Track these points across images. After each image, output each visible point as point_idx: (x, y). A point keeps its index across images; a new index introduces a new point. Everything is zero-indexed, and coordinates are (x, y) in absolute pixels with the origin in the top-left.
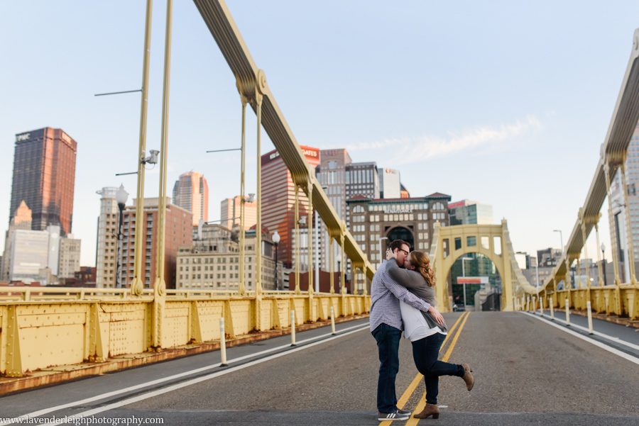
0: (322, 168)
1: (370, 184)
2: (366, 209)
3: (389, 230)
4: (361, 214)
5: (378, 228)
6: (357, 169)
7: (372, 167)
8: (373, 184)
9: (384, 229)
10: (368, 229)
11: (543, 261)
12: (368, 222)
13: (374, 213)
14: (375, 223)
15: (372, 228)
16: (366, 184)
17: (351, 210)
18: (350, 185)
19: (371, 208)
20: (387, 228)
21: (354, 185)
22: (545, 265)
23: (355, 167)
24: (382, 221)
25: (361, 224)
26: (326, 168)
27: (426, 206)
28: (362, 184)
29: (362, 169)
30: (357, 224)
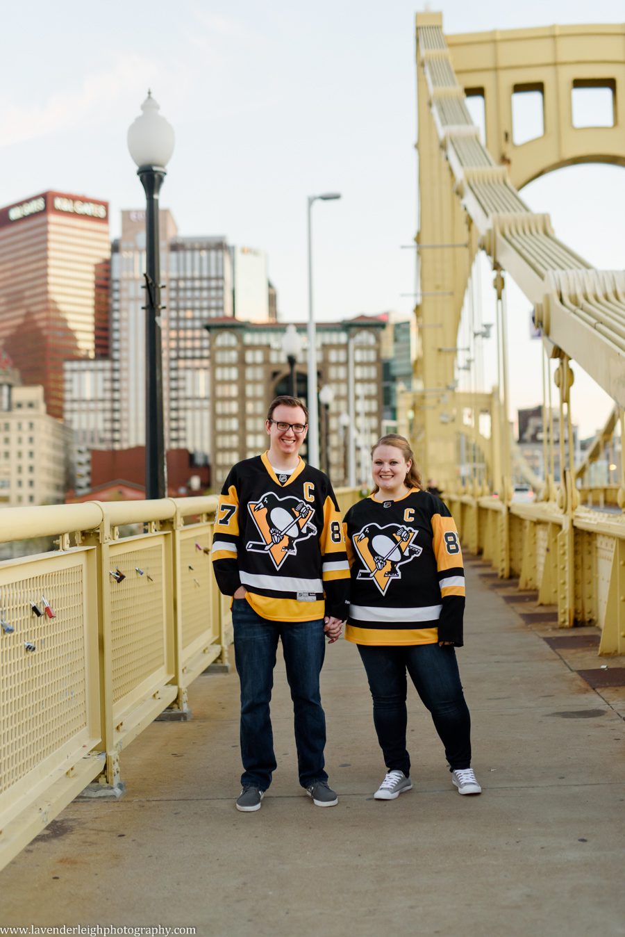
0: (123, 245)
1: (217, 278)
2: (240, 339)
3: (279, 378)
4: (230, 348)
5: (259, 374)
6: (193, 249)
7: (220, 246)
8: (222, 278)
9: (270, 375)
10: (242, 375)
11: (530, 431)
12: (242, 364)
13: (253, 347)
14: (255, 365)
15: (249, 374)
16: (209, 279)
17: (212, 340)
18: (177, 280)
19: (249, 338)
20: (275, 374)
21: (185, 279)
22: (534, 439)
23: (188, 245)
24: (266, 362)
25: (230, 365)
26: (131, 245)
27: (343, 338)
28: (201, 279)
29: (201, 249)
30: (223, 365)
